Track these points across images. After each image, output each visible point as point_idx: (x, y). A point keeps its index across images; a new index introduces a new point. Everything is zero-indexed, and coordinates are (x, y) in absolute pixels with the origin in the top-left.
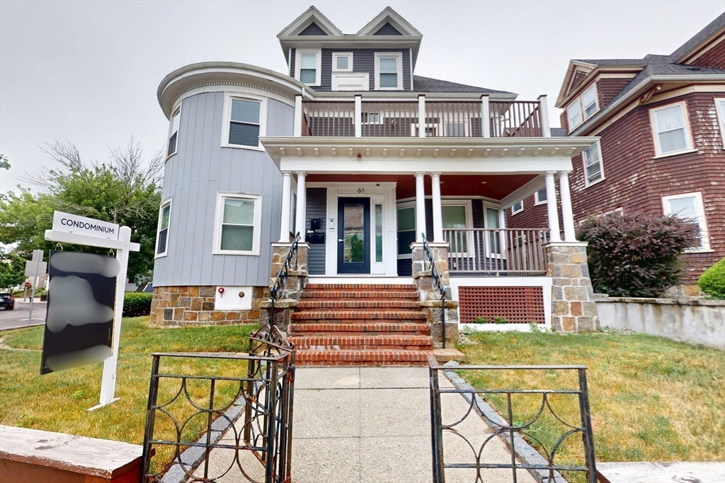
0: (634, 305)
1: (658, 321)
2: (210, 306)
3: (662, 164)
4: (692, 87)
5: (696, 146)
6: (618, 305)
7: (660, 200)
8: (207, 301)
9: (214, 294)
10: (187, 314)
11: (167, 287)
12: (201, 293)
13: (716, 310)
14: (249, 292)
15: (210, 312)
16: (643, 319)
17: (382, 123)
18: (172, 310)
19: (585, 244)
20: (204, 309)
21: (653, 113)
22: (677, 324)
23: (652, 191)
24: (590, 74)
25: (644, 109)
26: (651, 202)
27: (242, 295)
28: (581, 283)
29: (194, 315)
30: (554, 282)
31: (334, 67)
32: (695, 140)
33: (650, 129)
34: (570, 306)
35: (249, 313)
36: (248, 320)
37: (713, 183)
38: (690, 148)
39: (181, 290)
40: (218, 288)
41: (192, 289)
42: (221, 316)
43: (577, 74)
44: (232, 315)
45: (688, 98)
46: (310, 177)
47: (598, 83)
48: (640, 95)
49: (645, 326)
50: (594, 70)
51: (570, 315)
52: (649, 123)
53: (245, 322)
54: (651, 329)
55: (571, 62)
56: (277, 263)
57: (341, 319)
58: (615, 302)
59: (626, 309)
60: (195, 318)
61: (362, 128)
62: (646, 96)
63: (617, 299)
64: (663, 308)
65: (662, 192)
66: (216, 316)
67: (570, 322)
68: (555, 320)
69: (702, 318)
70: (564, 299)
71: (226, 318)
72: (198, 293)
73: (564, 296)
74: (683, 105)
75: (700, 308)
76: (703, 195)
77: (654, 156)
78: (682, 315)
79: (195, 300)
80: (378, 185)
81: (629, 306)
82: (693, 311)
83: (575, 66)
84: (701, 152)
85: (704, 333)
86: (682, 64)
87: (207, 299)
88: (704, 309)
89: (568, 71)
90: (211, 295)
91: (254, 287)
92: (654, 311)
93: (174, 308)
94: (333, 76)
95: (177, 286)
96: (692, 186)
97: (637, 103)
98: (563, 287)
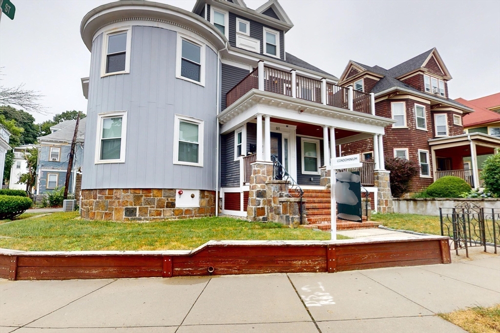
0: (403, 201)
1: (415, 208)
2: (172, 205)
3: (394, 131)
4: (408, 96)
5: (408, 126)
6: (396, 201)
7: (393, 150)
8: (170, 201)
9: (175, 195)
10: (153, 211)
11: (128, 189)
12: (164, 194)
13: (441, 202)
14: (197, 194)
15: (172, 209)
16: (408, 207)
17: (268, 79)
18: (136, 209)
19: (389, 172)
20: (167, 207)
21: (393, 104)
22: (424, 209)
23: (389, 145)
24: (362, 73)
25: (389, 101)
26: (389, 151)
27: (193, 196)
28: (388, 190)
29: (159, 212)
30: (379, 190)
31: (238, 30)
32: (408, 122)
33: (391, 113)
34: (384, 201)
35: (198, 210)
36: (197, 215)
37: (413, 145)
38: (405, 126)
39: (145, 192)
40: (177, 191)
41: (155, 192)
42: (181, 213)
43: (352, 69)
44: (188, 211)
45: (406, 100)
46: (273, 120)
47: (365, 79)
48: (388, 94)
49: (408, 211)
50: (364, 72)
51: (384, 206)
52: (390, 109)
53: (196, 216)
54: (411, 211)
55: (350, 61)
56: (259, 175)
57: (319, 208)
58: (396, 200)
59: (399, 203)
60: (160, 214)
61: (265, 82)
62: (391, 95)
63: (396, 198)
64: (418, 202)
65: (393, 146)
66: (177, 212)
67: (384, 209)
68: (379, 209)
69: (435, 205)
70: (383, 199)
71: (184, 214)
72: (161, 194)
73: (382, 197)
74: (404, 103)
75: (435, 201)
76: (409, 150)
77: (391, 127)
78: (426, 205)
79: (160, 200)
80: (287, 126)
81: (401, 202)
82: (432, 203)
83: (352, 64)
84: (409, 129)
85: (435, 211)
86: (398, 79)
87: (169, 199)
88: (437, 202)
89: (348, 66)
90: (172, 196)
91: (200, 190)
92: (413, 204)
93: (138, 207)
94: (237, 36)
95: (140, 189)
96: (405, 145)
97: (386, 98)
98: (382, 192)
